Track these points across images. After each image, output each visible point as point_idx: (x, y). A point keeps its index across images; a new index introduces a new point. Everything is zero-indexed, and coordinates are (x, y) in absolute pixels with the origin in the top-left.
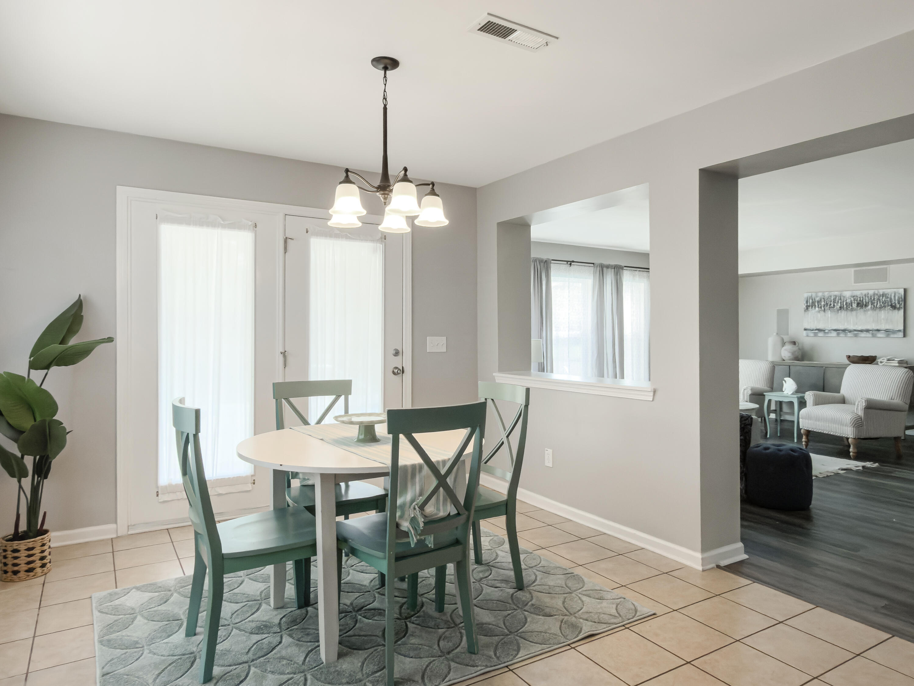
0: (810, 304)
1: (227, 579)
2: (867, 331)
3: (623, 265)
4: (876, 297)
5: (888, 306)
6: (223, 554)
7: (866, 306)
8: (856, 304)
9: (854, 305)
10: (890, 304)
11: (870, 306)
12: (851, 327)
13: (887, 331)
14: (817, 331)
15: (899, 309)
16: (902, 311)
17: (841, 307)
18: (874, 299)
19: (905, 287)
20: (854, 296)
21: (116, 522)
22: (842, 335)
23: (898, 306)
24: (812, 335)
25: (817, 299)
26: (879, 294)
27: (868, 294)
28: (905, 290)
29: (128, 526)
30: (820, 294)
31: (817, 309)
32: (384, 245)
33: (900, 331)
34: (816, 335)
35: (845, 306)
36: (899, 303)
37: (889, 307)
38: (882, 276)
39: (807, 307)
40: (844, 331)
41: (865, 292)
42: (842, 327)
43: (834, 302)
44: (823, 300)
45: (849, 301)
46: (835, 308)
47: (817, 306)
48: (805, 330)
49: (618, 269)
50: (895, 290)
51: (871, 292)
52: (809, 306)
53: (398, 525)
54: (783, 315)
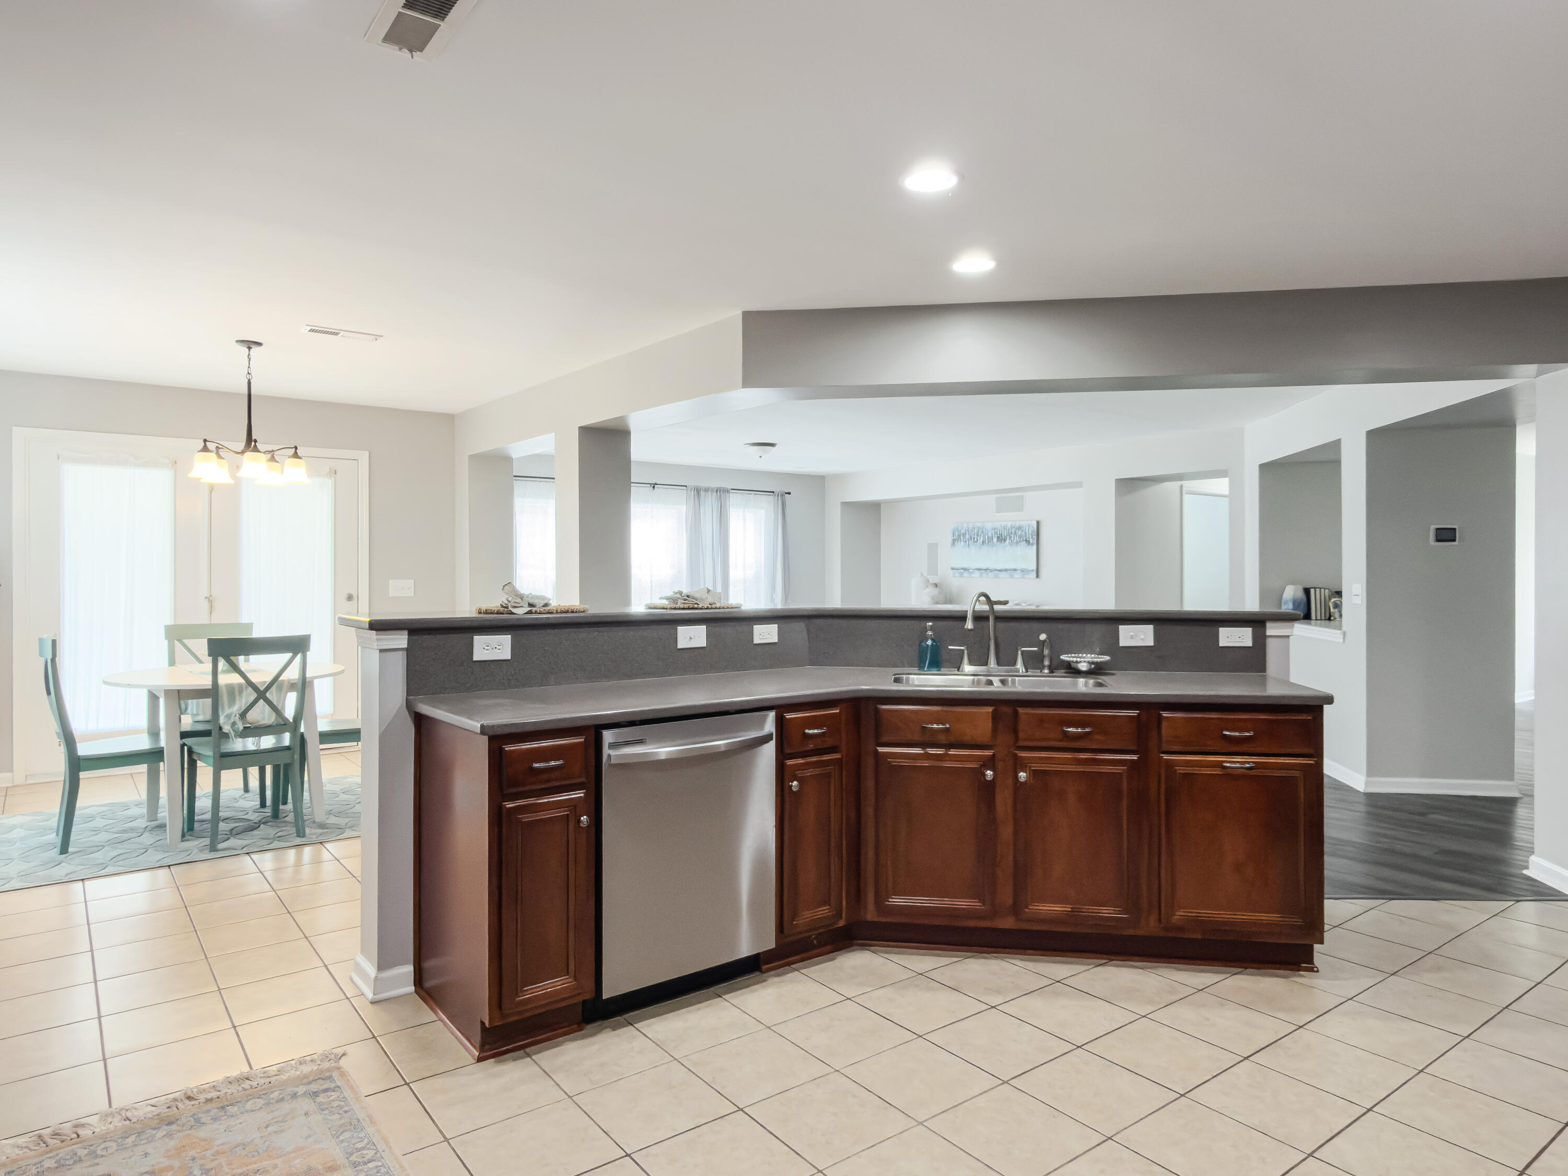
0: (958, 537)
1: (82, 775)
2: (1006, 570)
3: (730, 487)
4: (1013, 530)
5: (1023, 540)
6: (79, 756)
7: (1005, 540)
8: (996, 539)
9: (995, 540)
10: (1025, 539)
11: (1007, 541)
12: (992, 567)
13: (1023, 571)
14: (962, 571)
15: (1032, 544)
16: (1035, 547)
17: (983, 542)
18: (1011, 532)
19: (1038, 520)
20: (995, 529)
21: (12, 771)
22: (984, 575)
23: (1031, 542)
24: (958, 575)
25: (963, 531)
26: (1015, 527)
27: (1007, 526)
28: (1038, 523)
29: (26, 776)
30: (965, 525)
31: (962, 543)
32: (333, 480)
33: (1033, 570)
34: (961, 575)
35: (987, 541)
36: (1032, 538)
37: (1024, 542)
38: (1018, 505)
39: (954, 541)
40: (986, 570)
41: (1003, 524)
42: (984, 567)
43: (977, 535)
44: (967, 532)
45: (990, 535)
46: (978, 542)
47: (962, 540)
48: (953, 569)
49: (722, 492)
50: (1028, 522)
51: (1009, 524)
52: (955, 540)
53: (221, 728)
54: (933, 549)
